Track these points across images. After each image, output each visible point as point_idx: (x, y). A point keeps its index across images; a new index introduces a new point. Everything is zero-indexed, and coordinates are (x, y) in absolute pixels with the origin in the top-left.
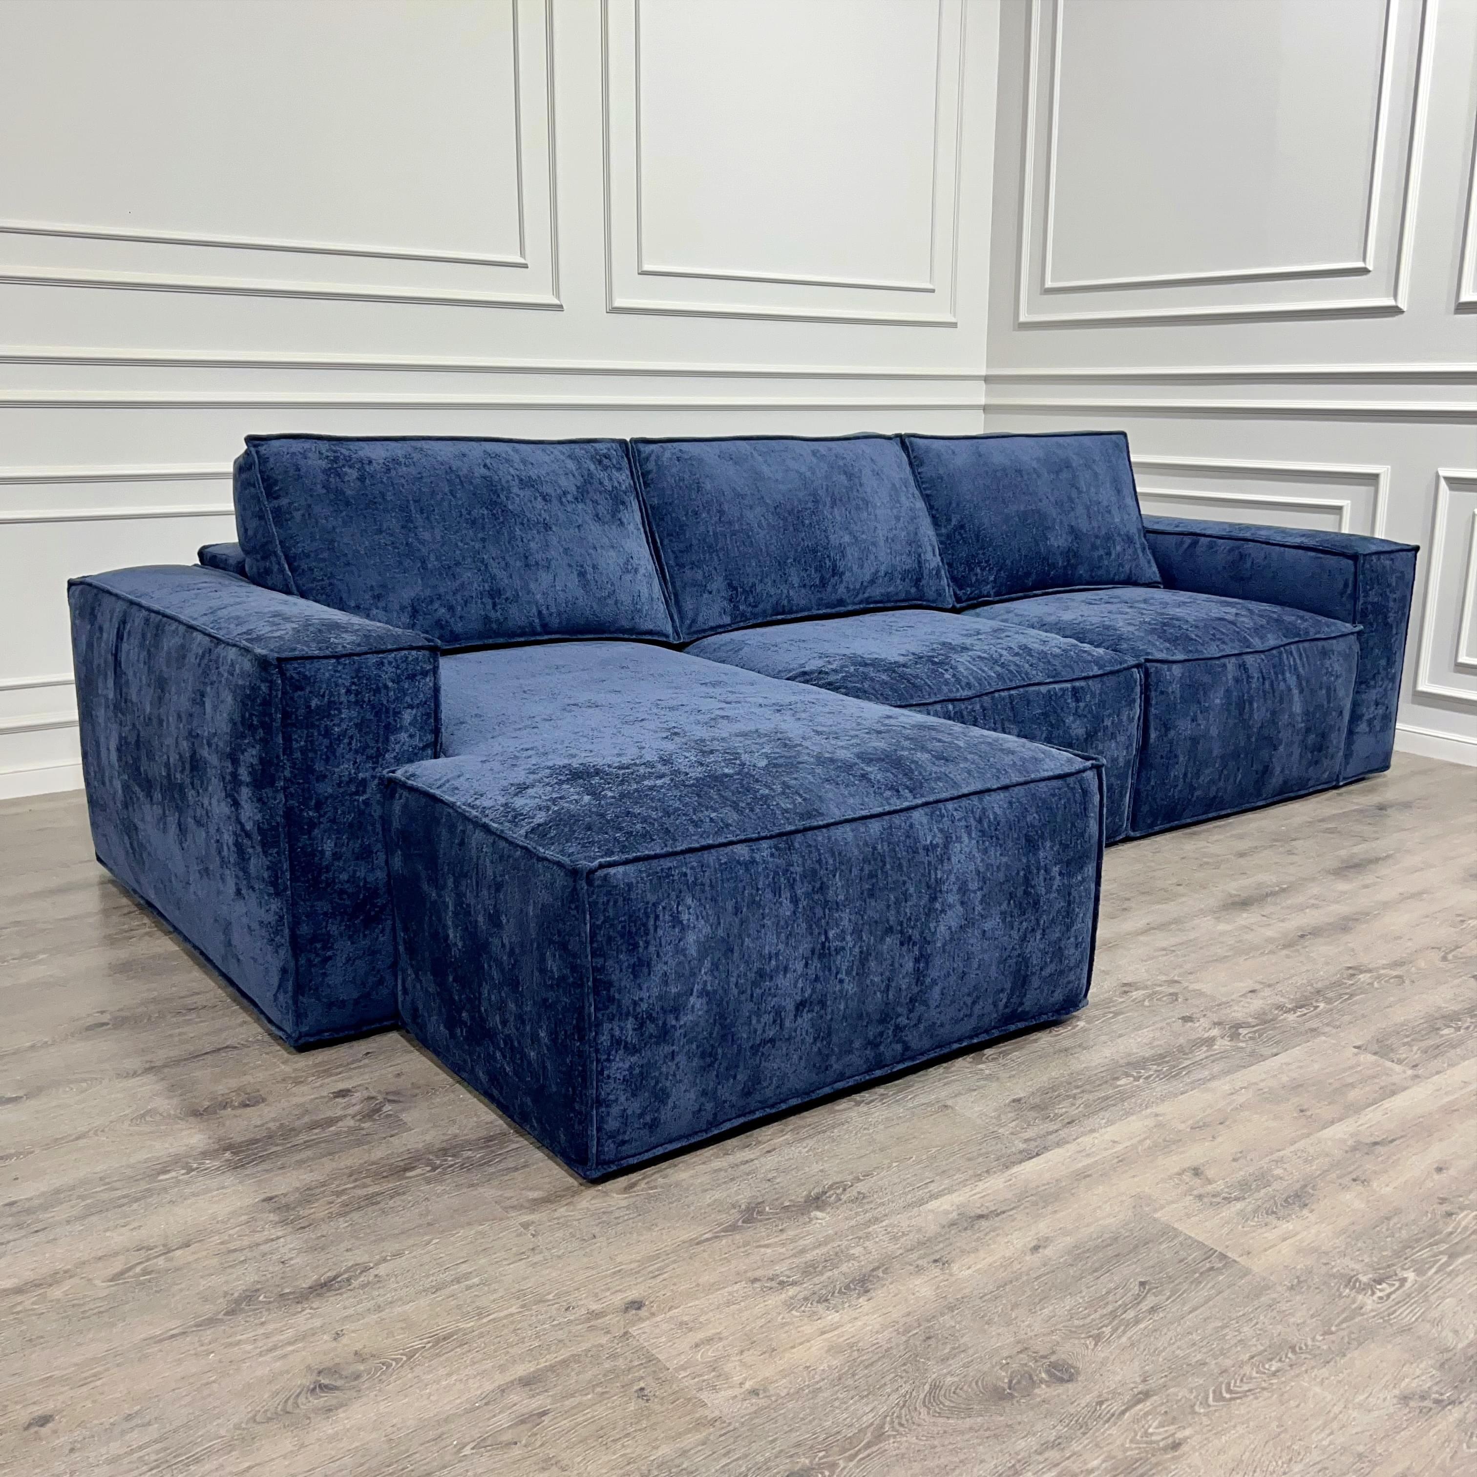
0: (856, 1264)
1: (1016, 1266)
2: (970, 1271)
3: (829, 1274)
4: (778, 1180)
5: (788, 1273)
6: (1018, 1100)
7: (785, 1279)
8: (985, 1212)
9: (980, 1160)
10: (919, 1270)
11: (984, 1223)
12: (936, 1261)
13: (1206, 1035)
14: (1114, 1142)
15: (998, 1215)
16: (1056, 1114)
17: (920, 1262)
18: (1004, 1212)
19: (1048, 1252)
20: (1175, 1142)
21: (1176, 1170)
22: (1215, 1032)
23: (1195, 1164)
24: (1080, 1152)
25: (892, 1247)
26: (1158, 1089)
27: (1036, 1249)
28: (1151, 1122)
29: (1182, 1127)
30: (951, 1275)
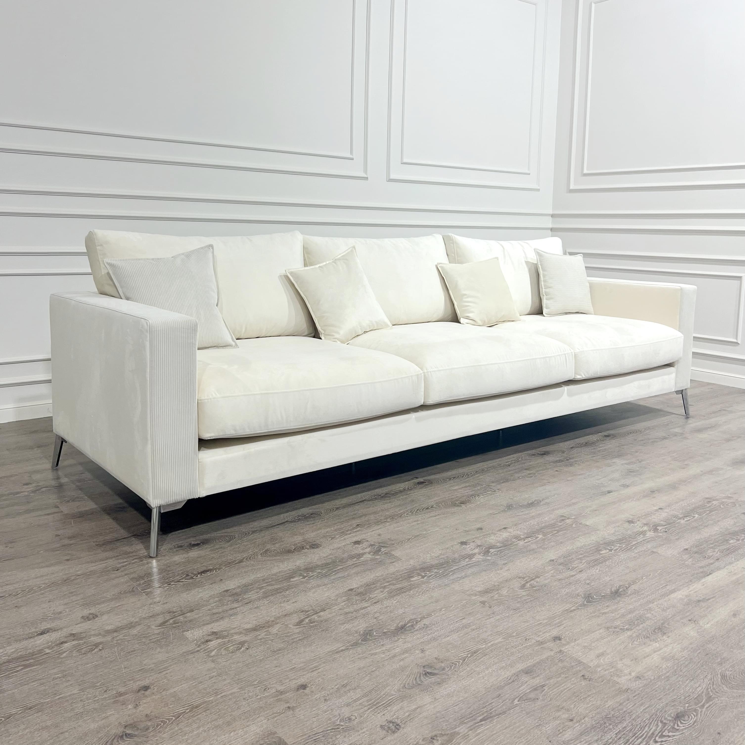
4: (380, 618)
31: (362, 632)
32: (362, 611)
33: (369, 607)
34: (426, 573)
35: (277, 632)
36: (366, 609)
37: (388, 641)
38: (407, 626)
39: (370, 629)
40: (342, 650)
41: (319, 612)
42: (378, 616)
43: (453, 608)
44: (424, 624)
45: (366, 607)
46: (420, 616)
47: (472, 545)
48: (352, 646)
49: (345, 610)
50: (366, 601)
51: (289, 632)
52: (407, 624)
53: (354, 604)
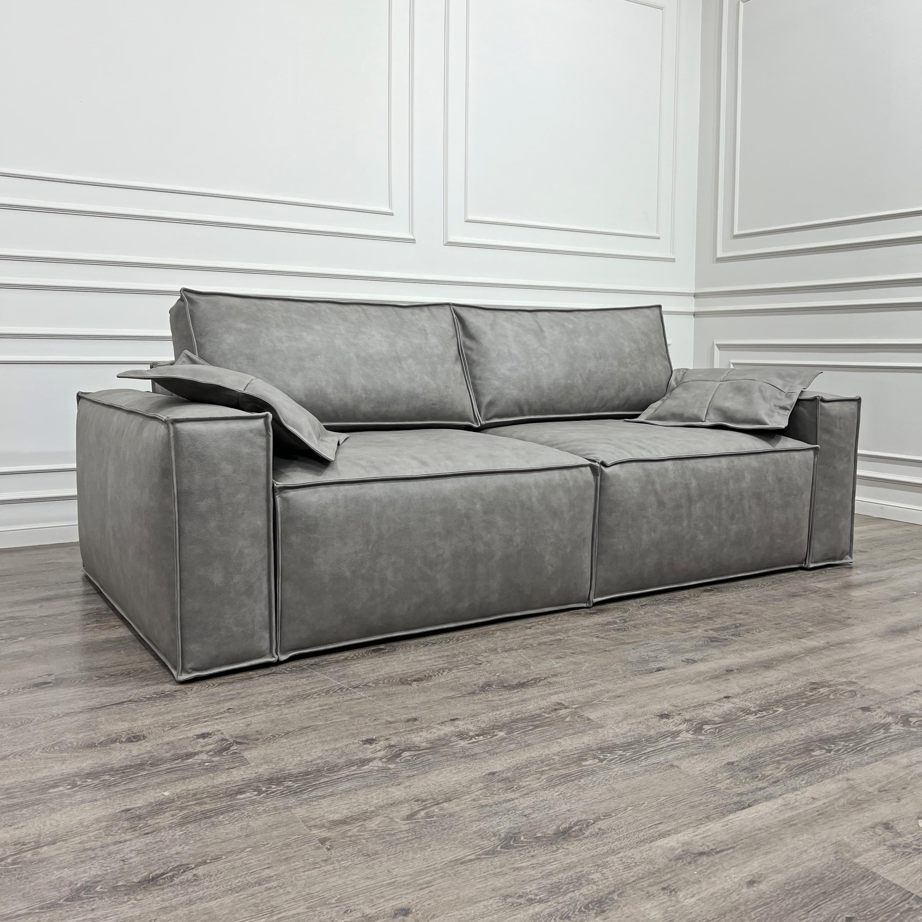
0: (595, 887)
1: (735, 897)
2: (693, 900)
3: (571, 895)
4: (532, 816)
5: (536, 891)
6: (732, 763)
7: (532, 897)
8: (706, 849)
9: (701, 808)
10: (650, 896)
11: (704, 858)
12: (664, 889)
13: (883, 721)
14: (814, 799)
15: (718, 853)
16: (764, 775)
17: (650, 889)
18: (722, 851)
19: (763, 887)
20: (865, 801)
21: (869, 824)
22: (890, 719)
23: (885, 821)
24: (785, 805)
25: (626, 875)
26: (846, 760)
27: (751, 883)
28: (844, 784)
29: (871, 790)
30: (678, 902)
31: (503, 835)
32: (505, 805)
33: (517, 799)
34: (607, 756)
35: (375, 828)
36: (512, 802)
37: (542, 850)
38: (573, 829)
39: (516, 831)
40: (471, 860)
41: (441, 803)
42: (530, 813)
43: (645, 806)
44: (599, 829)
45: (513, 800)
46: (593, 817)
47: (677, 719)
48: (485, 855)
49: (480, 802)
50: (514, 791)
51: (393, 829)
52: (572, 827)
53: (495, 794)
